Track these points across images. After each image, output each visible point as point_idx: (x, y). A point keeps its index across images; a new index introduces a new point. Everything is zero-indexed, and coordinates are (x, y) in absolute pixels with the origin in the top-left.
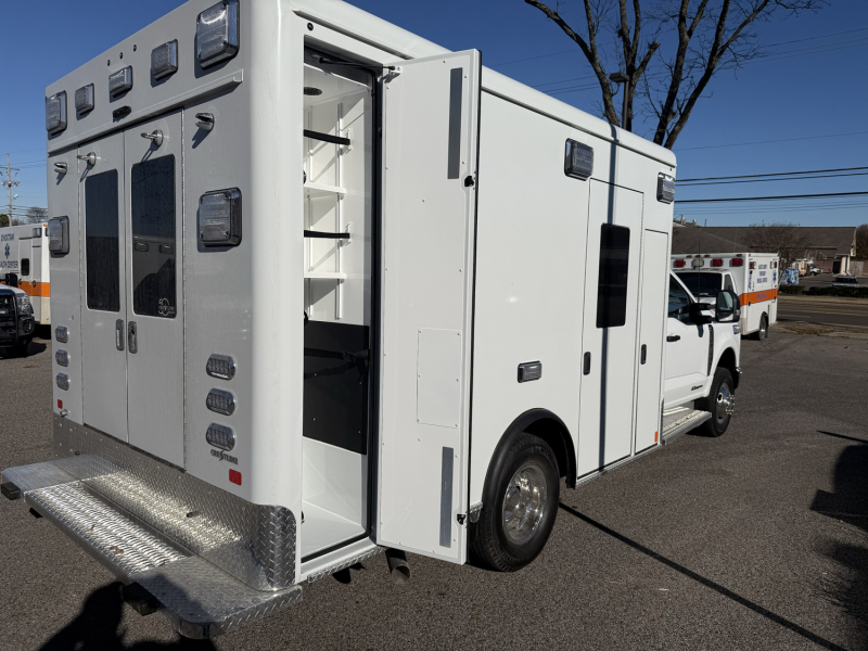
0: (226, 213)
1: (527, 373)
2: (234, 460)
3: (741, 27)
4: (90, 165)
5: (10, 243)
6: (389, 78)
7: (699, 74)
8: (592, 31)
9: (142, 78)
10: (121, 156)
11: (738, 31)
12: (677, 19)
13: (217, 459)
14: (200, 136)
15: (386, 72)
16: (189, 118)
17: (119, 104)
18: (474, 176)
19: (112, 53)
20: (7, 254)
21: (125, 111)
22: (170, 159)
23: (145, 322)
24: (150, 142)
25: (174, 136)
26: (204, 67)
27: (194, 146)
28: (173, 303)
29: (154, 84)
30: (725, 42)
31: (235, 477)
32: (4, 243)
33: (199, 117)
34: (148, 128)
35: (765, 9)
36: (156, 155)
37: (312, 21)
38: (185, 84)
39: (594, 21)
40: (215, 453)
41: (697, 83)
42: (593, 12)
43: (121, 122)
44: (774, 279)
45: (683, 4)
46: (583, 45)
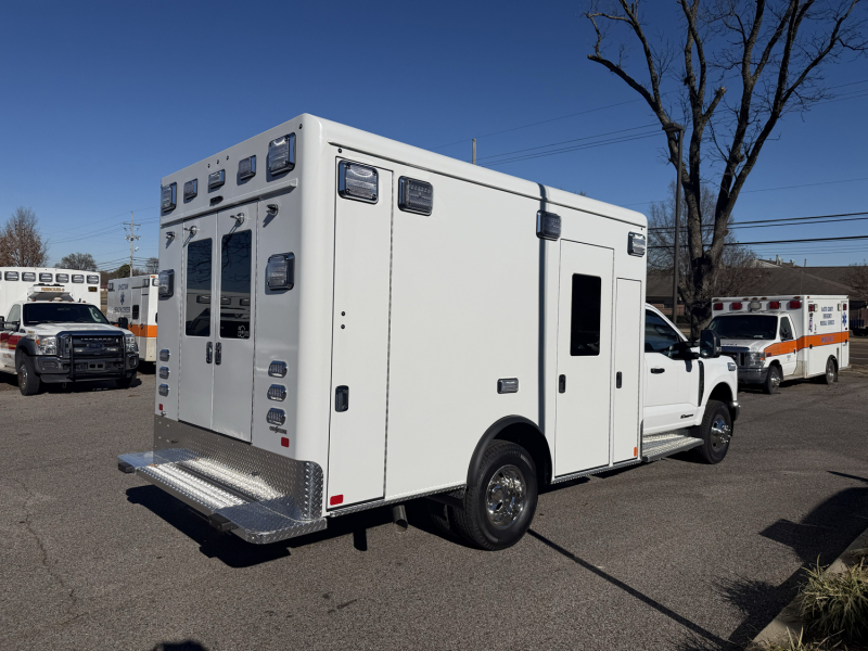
0: (284, 269)
1: (506, 386)
2: (285, 432)
3: (807, 71)
4: (192, 234)
5: (125, 291)
7: (765, 118)
8: (654, 81)
9: (231, 178)
10: (214, 230)
11: (804, 75)
12: (740, 66)
13: (273, 432)
14: (267, 221)
16: (263, 205)
17: (215, 194)
19: (212, 159)
20: (122, 300)
21: (220, 199)
22: (248, 234)
23: (227, 342)
24: (235, 220)
25: (252, 218)
26: (273, 175)
27: (264, 226)
28: (248, 329)
29: (239, 184)
30: (790, 86)
31: (285, 442)
32: (121, 292)
33: (270, 207)
34: (234, 211)
35: (832, 51)
36: (239, 230)
37: (340, 147)
38: (259, 185)
39: (656, 72)
40: (272, 428)
41: (763, 127)
42: (656, 64)
43: (217, 206)
44: (844, 321)
45: (746, 51)
46: (646, 95)
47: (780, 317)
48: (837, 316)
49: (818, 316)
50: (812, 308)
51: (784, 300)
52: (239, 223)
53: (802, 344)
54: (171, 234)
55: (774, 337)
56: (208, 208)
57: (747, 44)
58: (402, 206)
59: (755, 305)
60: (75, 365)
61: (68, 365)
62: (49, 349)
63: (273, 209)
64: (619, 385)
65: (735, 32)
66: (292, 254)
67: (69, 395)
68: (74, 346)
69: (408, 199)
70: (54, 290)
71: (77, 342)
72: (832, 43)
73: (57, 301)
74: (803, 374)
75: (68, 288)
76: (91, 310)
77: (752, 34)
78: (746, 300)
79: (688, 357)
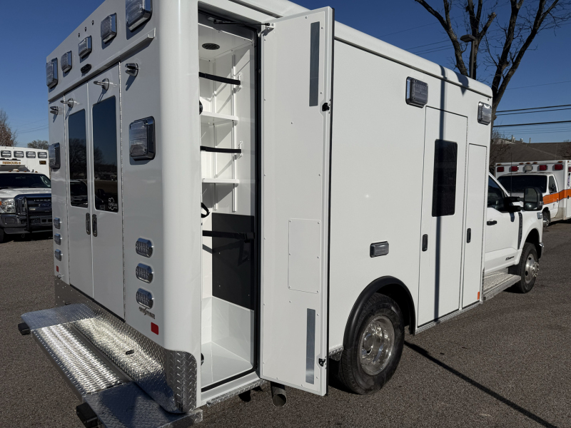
0: (144, 135)
1: (377, 250)
2: (152, 316)
4: (70, 106)
6: (266, 33)
7: (526, 34)
8: (447, 8)
9: (97, 43)
10: (86, 99)
13: (142, 314)
14: (129, 82)
15: (263, 28)
17: (85, 63)
18: (329, 103)
19: (80, 28)
21: (88, 67)
22: (113, 100)
23: (101, 214)
24: (101, 87)
26: (131, 33)
27: (127, 89)
28: (116, 201)
29: (103, 47)
30: (547, 9)
31: (155, 329)
33: (128, 66)
34: (99, 78)
36: (105, 97)
38: (121, 45)
39: (448, 1)
40: (141, 309)
41: (525, 40)
43: (86, 75)
46: (440, 19)
47: (548, 176)
50: (570, 169)
51: (551, 164)
52: (105, 89)
53: (563, 195)
54: (55, 108)
55: (545, 191)
56: (80, 77)
59: (528, 168)
60: (30, 221)
61: (25, 220)
62: (9, 209)
63: (132, 69)
64: (469, 240)
66: (152, 118)
68: (29, 206)
70: (13, 163)
71: (30, 202)
73: (15, 171)
74: (562, 216)
75: (24, 161)
76: (42, 178)
78: (521, 164)
79: (512, 210)
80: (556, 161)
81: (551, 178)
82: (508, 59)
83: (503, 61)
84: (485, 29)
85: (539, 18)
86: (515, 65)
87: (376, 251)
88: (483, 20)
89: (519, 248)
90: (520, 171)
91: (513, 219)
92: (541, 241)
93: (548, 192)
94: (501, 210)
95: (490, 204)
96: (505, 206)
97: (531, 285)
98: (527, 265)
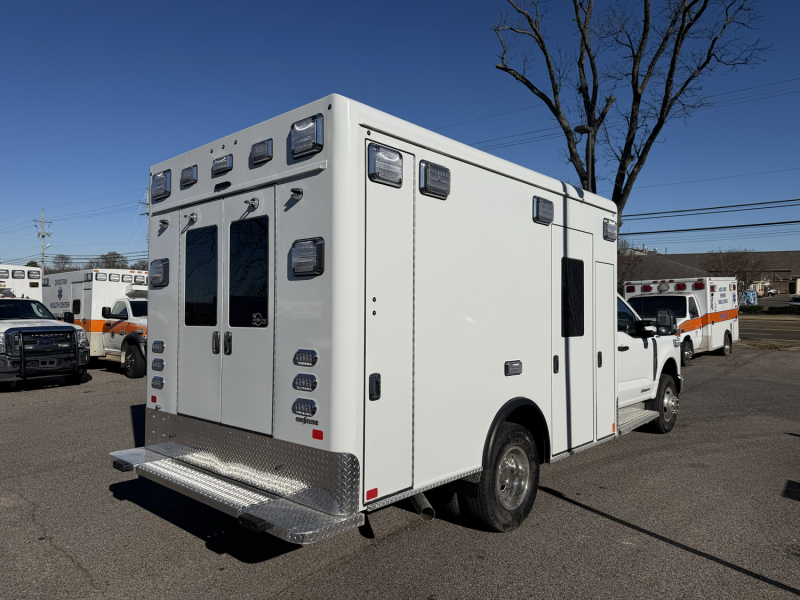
0: (313, 254)
1: (512, 369)
2: (316, 423)
3: (687, 82)
4: (192, 221)
5: (63, 287)
7: (652, 123)
8: (555, 90)
9: (241, 162)
10: (223, 216)
11: (685, 86)
12: (630, 77)
13: (301, 423)
14: (290, 204)
16: (282, 190)
17: (220, 180)
19: (216, 144)
20: (60, 296)
21: (227, 184)
22: (265, 218)
24: (248, 205)
25: (268, 203)
26: (294, 157)
27: (286, 210)
29: (251, 168)
30: (674, 95)
31: (318, 435)
32: (57, 287)
33: (293, 191)
34: (248, 196)
35: (707, 65)
36: (252, 215)
37: (370, 130)
39: (557, 81)
40: (298, 419)
41: (651, 131)
42: (556, 73)
43: (222, 192)
44: (734, 300)
45: (635, 64)
46: (548, 102)
47: (688, 297)
48: (729, 294)
49: (717, 295)
50: (713, 288)
51: (689, 282)
52: (252, 208)
53: (707, 320)
54: (164, 223)
55: (684, 316)
56: (211, 194)
57: (636, 58)
58: (424, 191)
59: (664, 287)
60: (25, 362)
61: (19, 363)
63: (297, 192)
64: (600, 365)
65: (624, 46)
66: (321, 239)
67: (18, 394)
68: (25, 343)
69: (429, 183)
72: (709, 58)
74: (708, 347)
75: (9, 284)
77: (640, 49)
78: (654, 283)
79: (645, 335)
80: (696, 279)
81: (691, 299)
82: (633, 152)
83: (626, 154)
84: (603, 116)
85: (666, 104)
86: (641, 160)
87: (510, 369)
88: (600, 105)
89: (654, 379)
90: (655, 291)
91: (646, 346)
92: (679, 373)
93: (688, 317)
94: (634, 335)
95: (621, 328)
96: (638, 331)
97: (672, 424)
98: (666, 401)
